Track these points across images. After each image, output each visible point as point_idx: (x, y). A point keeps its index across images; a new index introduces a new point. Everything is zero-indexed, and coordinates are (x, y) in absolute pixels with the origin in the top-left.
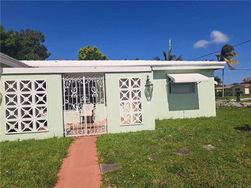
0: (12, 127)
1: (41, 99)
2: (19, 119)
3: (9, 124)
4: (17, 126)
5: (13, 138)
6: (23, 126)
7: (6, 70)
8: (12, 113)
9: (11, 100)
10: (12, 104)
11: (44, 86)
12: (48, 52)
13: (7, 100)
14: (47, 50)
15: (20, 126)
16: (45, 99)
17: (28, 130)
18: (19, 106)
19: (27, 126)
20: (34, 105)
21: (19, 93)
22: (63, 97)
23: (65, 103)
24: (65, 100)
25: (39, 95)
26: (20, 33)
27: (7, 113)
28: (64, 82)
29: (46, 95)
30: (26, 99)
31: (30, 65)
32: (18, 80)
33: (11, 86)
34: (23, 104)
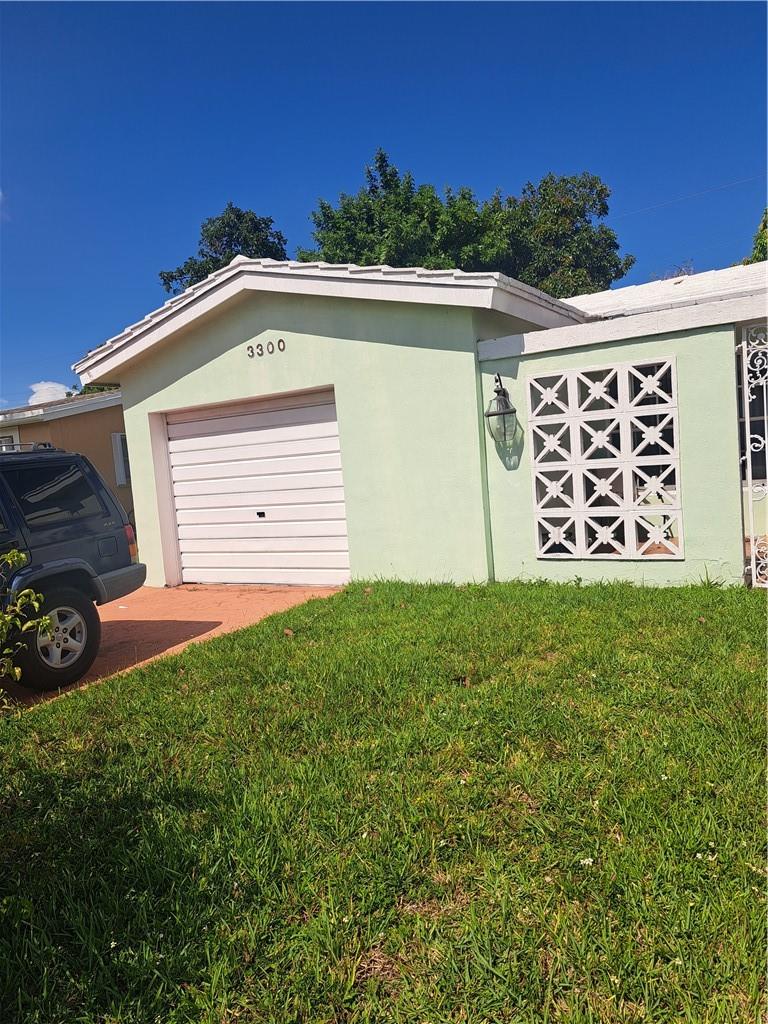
0: (557, 535)
1: (652, 435)
2: (580, 511)
3: (546, 525)
4: (570, 535)
5: (559, 573)
6: (591, 534)
7: (533, 341)
8: (554, 489)
9: (552, 443)
10: (554, 456)
11: (666, 384)
12: (620, 254)
13: (539, 443)
14: (617, 247)
15: (581, 534)
16: (668, 435)
17: (606, 548)
18: (577, 464)
19: (605, 535)
20: (627, 461)
21: (574, 417)
22: (742, 426)
23: (749, 447)
24: (748, 436)
25: (643, 419)
27: (541, 490)
28: (746, 361)
29: (671, 422)
30: (600, 439)
31: (591, 313)
32: (571, 370)
33: (549, 396)
34: (591, 457)
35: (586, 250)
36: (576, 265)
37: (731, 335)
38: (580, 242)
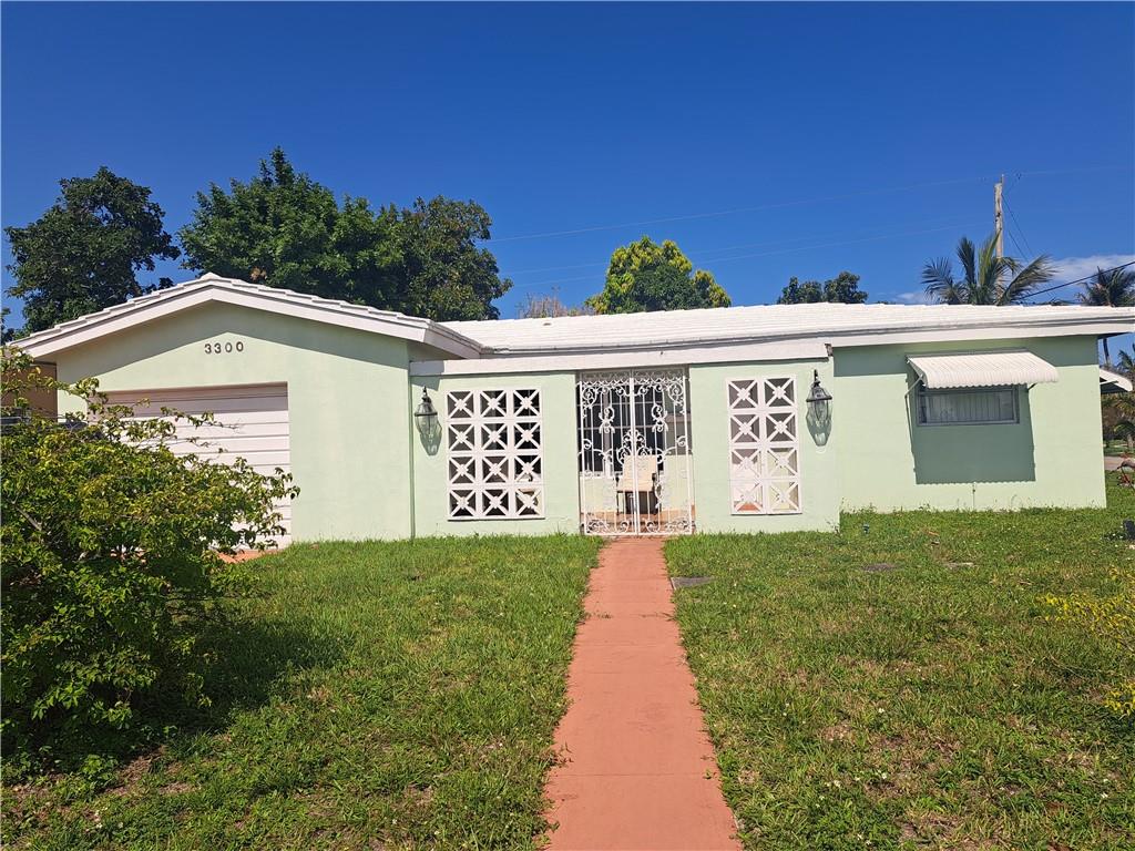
0: (463, 503)
1: (527, 436)
2: (479, 486)
3: (455, 496)
4: (472, 503)
5: (463, 530)
6: (486, 502)
7: (450, 366)
8: (462, 470)
9: (461, 437)
10: (462, 447)
11: (536, 402)
12: (501, 276)
13: (452, 437)
14: (497, 271)
15: (479, 502)
16: (537, 436)
17: (496, 512)
18: (478, 453)
19: (495, 502)
20: (511, 452)
21: (477, 421)
22: (579, 432)
23: (583, 446)
24: (583, 440)
25: (522, 425)
26: (413, 211)
27: (453, 470)
28: (582, 393)
29: (539, 428)
30: (494, 436)
32: (477, 388)
33: (461, 405)
34: (488, 448)
35: (470, 269)
36: (463, 282)
37: (574, 376)
38: (465, 261)
